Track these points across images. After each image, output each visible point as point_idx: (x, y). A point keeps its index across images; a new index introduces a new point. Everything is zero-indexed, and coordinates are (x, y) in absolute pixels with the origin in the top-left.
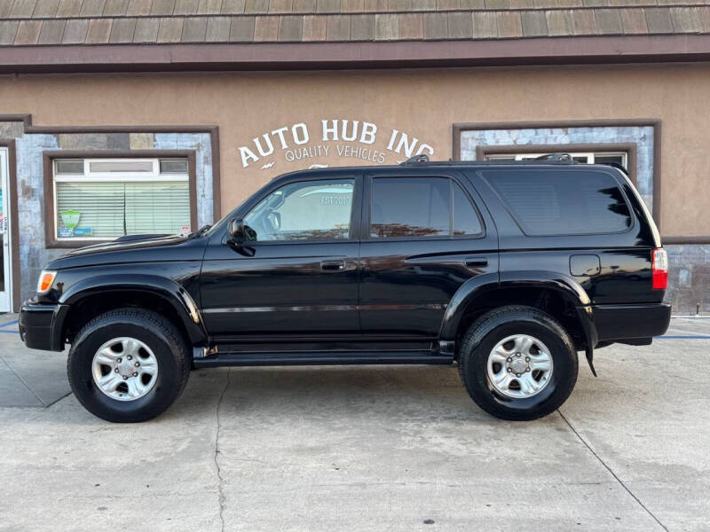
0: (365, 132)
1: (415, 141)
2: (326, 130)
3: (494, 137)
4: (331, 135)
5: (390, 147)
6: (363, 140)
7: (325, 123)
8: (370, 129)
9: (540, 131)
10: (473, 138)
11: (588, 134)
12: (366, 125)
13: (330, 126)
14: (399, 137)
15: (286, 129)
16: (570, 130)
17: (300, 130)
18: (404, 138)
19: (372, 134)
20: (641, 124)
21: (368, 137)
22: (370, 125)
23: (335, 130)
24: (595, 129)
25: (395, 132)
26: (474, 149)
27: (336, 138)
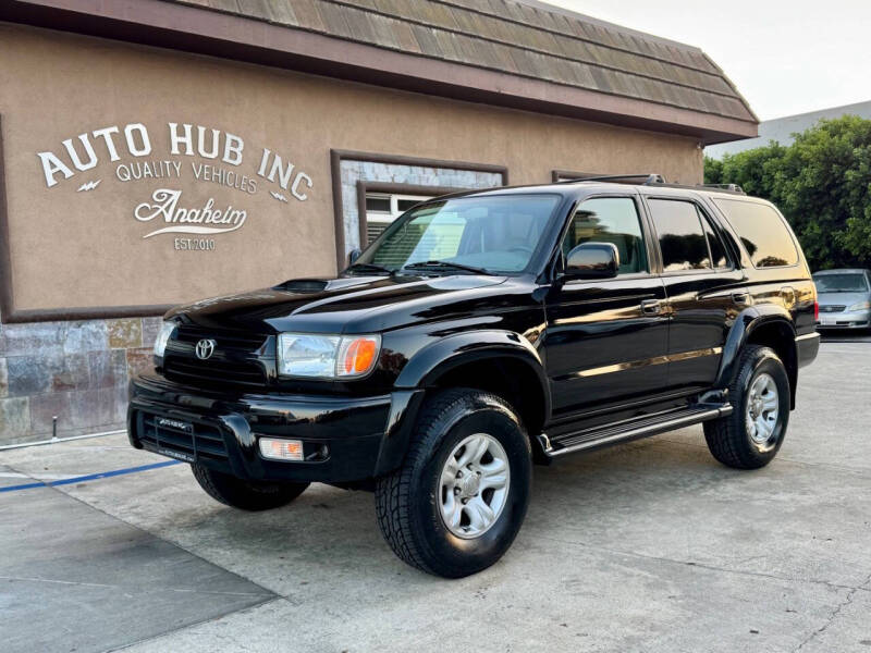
0: (228, 148)
1: (291, 167)
2: (175, 139)
3: (373, 171)
4: (182, 146)
5: (262, 172)
6: (226, 158)
7: (173, 126)
8: (235, 144)
9: (414, 168)
10: (352, 170)
11: (453, 177)
12: (229, 137)
13: (181, 133)
14: (272, 158)
15: (115, 129)
16: (440, 171)
17: (136, 134)
18: (278, 162)
19: (238, 151)
20: (493, 171)
21: (233, 155)
22: (235, 138)
23: (188, 140)
24: (459, 172)
25: (267, 153)
26: (355, 183)
27: (190, 151)
